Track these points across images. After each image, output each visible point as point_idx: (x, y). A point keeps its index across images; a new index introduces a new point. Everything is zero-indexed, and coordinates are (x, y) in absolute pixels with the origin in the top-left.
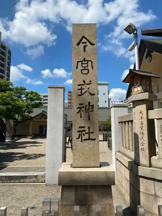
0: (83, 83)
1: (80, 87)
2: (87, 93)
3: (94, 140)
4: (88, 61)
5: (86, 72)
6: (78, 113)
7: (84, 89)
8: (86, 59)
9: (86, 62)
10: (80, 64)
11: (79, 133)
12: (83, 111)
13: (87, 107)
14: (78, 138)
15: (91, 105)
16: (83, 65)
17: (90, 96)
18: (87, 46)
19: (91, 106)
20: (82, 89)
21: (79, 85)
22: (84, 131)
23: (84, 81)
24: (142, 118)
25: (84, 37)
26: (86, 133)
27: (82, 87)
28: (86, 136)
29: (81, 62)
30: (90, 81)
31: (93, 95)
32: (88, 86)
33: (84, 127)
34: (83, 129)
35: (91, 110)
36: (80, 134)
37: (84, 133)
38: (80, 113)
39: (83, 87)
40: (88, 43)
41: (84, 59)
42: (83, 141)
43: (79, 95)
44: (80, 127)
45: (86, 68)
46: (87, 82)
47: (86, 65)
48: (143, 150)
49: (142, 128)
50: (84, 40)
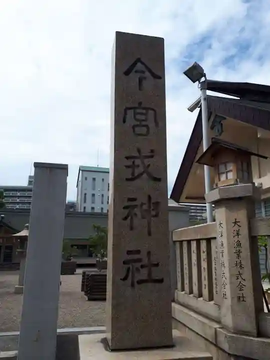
0: (137, 154)
1: (129, 163)
2: (145, 175)
3: (161, 281)
4: (147, 109)
6: (126, 218)
7: (138, 166)
8: (143, 106)
9: (144, 111)
10: (130, 113)
11: (126, 266)
12: (136, 214)
13: (145, 207)
14: (125, 279)
15: (153, 201)
16: (138, 117)
17: (152, 183)
18: (145, 78)
19: (153, 203)
20: (133, 166)
21: (127, 158)
22: (139, 260)
23: (139, 151)
24: (238, 234)
25: (139, 60)
26: (142, 267)
27: (133, 162)
28: (143, 274)
29: (133, 111)
30: (152, 151)
31: (159, 180)
32: (147, 161)
33: (138, 252)
34: (136, 256)
35: (153, 213)
36: (129, 269)
37: (138, 265)
38: (129, 218)
39: (138, 162)
40: (147, 74)
41: (140, 104)
42: (136, 283)
43: (127, 180)
44: (129, 253)
45: (144, 123)
46: (146, 152)
47: (143, 117)
48: (242, 299)
49: (238, 253)
50: (139, 66)
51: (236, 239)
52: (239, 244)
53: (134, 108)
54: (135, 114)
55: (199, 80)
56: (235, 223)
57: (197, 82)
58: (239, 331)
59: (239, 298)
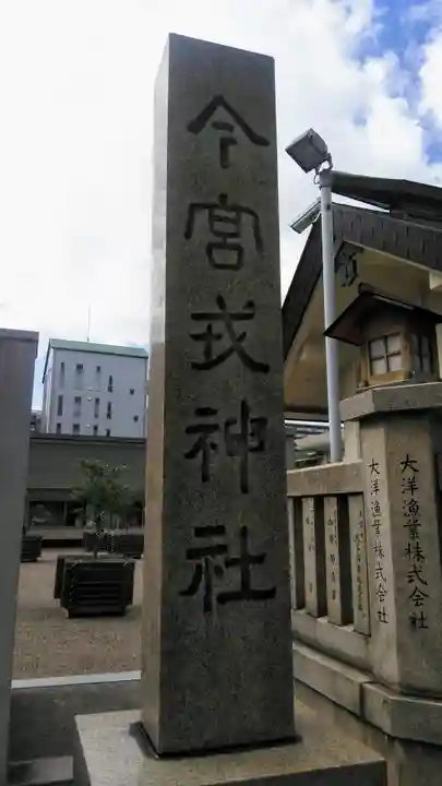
0: (217, 310)
1: (201, 327)
2: (234, 358)
3: (269, 594)
4: (238, 209)
5: (232, 258)
6: (191, 455)
7: (219, 337)
8: (230, 202)
9: (232, 215)
10: (202, 218)
11: (194, 563)
12: (214, 446)
13: (236, 429)
14: (192, 590)
15: (252, 415)
16: (218, 226)
17: (249, 375)
18: (233, 142)
19: (253, 421)
20: (207, 337)
21: (197, 317)
22: (222, 549)
23: (221, 302)
24: (413, 488)
25: (219, 101)
26: (229, 563)
27: (209, 328)
28: (232, 580)
29: (207, 211)
30: (250, 304)
31: (265, 369)
32: (239, 326)
33: (220, 530)
34: (217, 540)
35: (253, 443)
36: (199, 567)
37: (219, 560)
38: (200, 454)
39: (218, 327)
40: (238, 132)
41: (223, 197)
42: (214, 602)
43: (196, 366)
44: (200, 532)
45: (230, 241)
46: (235, 305)
47: (230, 228)
48: (418, 623)
49: (413, 528)
50: (221, 114)
51: (408, 496)
52: (414, 507)
53: (210, 207)
54: (213, 218)
55: (316, 167)
56: (406, 463)
57: (314, 171)
58: (410, 690)
59: (413, 621)
